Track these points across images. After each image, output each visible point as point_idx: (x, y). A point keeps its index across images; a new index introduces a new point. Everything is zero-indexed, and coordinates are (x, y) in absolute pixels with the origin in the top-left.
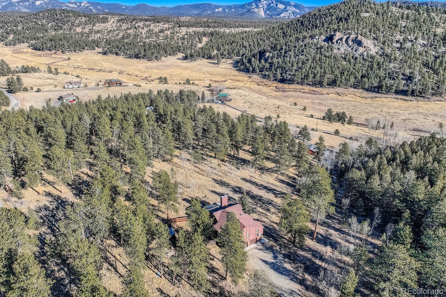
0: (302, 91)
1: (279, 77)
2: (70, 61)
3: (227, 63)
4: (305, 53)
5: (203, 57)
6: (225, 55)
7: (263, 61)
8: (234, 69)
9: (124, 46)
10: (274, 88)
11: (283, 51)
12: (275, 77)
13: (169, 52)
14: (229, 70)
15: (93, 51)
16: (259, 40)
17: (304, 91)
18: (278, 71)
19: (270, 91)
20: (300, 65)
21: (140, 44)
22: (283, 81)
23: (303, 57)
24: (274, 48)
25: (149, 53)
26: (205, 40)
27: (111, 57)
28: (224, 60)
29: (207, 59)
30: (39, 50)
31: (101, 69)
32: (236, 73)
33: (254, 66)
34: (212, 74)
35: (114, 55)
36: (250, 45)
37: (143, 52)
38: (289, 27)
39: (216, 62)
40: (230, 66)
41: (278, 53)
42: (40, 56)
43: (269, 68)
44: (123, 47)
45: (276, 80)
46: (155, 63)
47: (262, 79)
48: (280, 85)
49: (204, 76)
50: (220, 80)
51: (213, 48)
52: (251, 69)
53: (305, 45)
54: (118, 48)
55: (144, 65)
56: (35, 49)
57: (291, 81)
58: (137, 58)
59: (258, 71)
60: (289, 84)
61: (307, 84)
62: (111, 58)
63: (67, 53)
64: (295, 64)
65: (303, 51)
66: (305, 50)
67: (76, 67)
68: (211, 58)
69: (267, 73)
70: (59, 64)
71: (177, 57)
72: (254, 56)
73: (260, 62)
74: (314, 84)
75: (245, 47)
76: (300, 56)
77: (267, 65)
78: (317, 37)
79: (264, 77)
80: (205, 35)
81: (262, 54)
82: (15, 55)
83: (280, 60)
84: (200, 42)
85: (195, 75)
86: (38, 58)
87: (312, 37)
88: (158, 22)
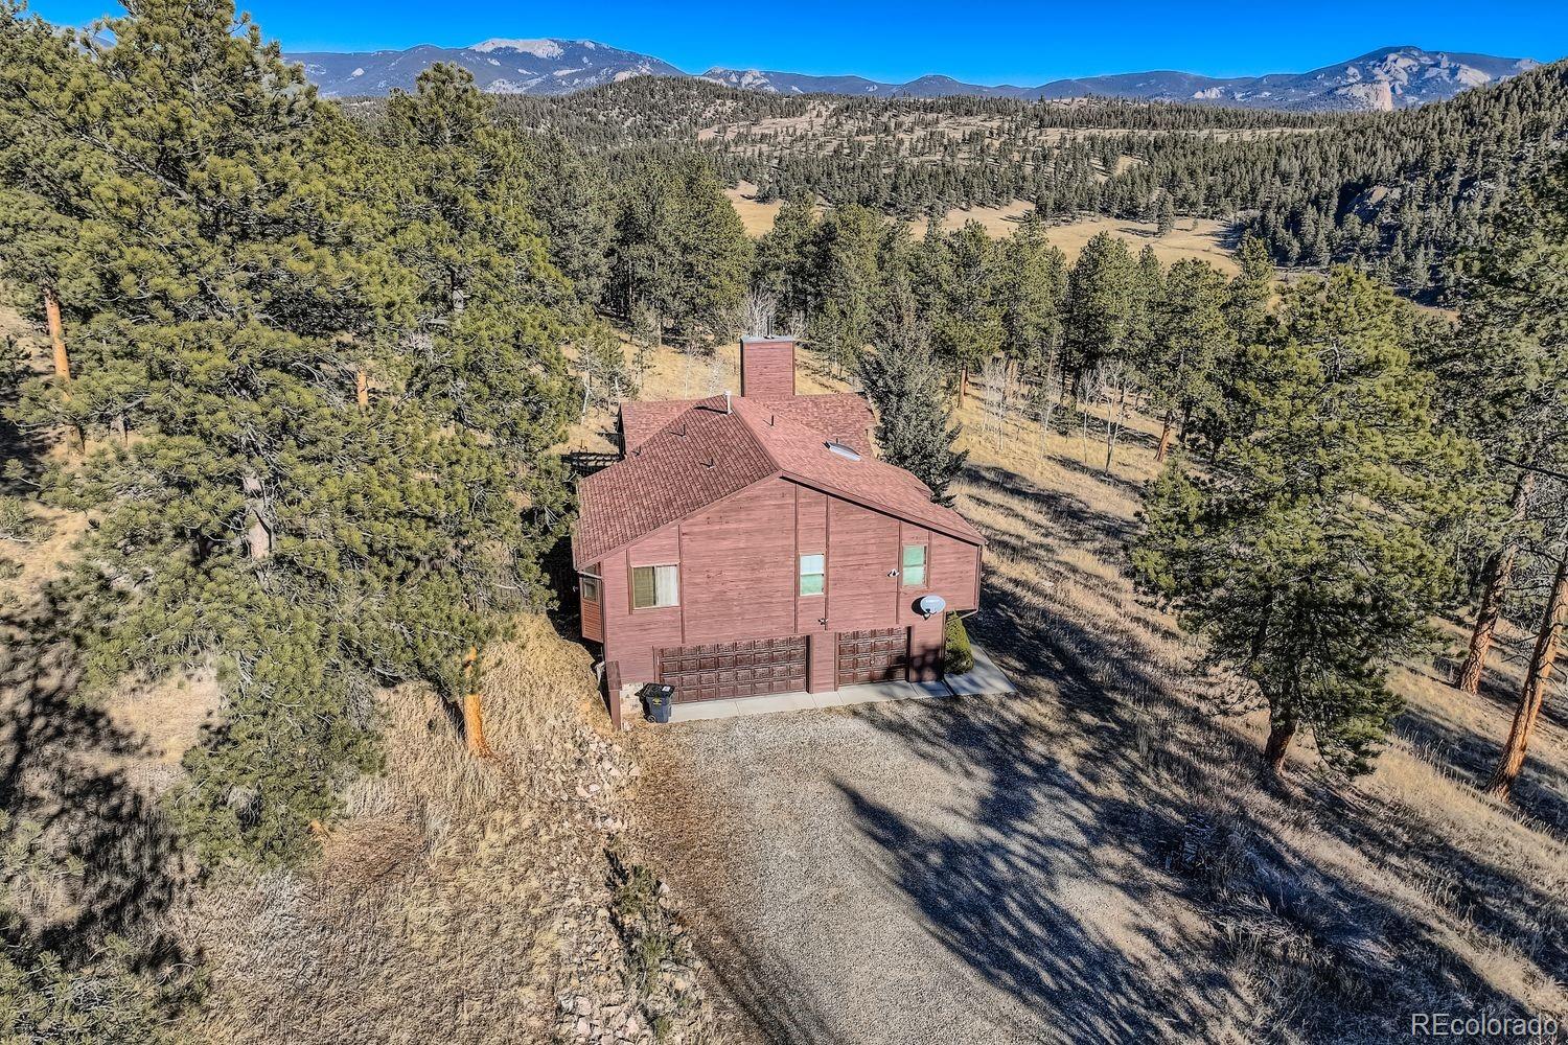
1: (1422, 280)
3: (1196, 232)
5: (1105, 211)
6: (1193, 205)
7: (1353, 220)
8: (1224, 251)
9: (829, 175)
11: (1457, 178)
12: (1400, 282)
13: (979, 196)
16: (1351, 152)
18: (1421, 256)
22: (1436, 297)
24: (1413, 168)
25: (906, 197)
26: (1124, 163)
28: (1188, 223)
29: (1118, 217)
32: (1231, 266)
33: (1309, 239)
36: (1305, 171)
38: (1497, 99)
39: (1153, 227)
40: (1209, 243)
41: (1428, 187)
43: (1379, 247)
44: (824, 179)
45: (1404, 292)
48: (1422, 311)
51: (1148, 181)
52: (1295, 249)
59: (1325, 256)
68: (1135, 215)
71: (1007, 211)
72: (1315, 202)
73: (1339, 220)
75: (1285, 178)
77: (1372, 235)
80: (1129, 149)
81: (1352, 194)
83: (1435, 213)
84: (1107, 172)
88: (969, 113)
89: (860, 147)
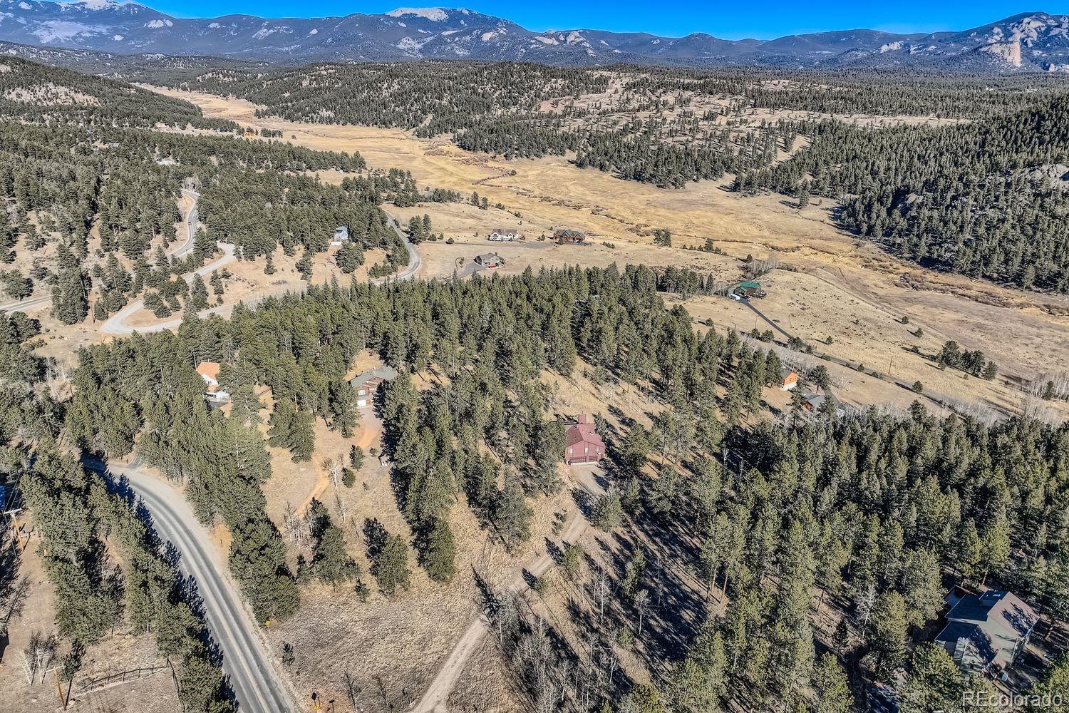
0: (961, 291)
1: (923, 251)
2: (515, 178)
3: (820, 207)
4: (1002, 204)
5: (774, 188)
6: (822, 189)
7: (896, 213)
8: (831, 222)
9: (619, 152)
10: (897, 279)
11: (950, 194)
12: (913, 251)
13: (704, 172)
14: (817, 225)
15: (560, 157)
17: (967, 292)
18: (924, 239)
19: (881, 284)
20: (981, 231)
21: (652, 148)
22: (928, 263)
23: (991, 213)
24: (929, 186)
26: (800, 142)
27: (591, 173)
28: (816, 200)
29: (780, 192)
30: (469, 150)
31: (563, 201)
32: (832, 232)
33: (873, 222)
34: (775, 231)
35: (597, 170)
37: (650, 170)
39: (797, 201)
40: (825, 216)
41: (936, 198)
42: (467, 162)
43: (907, 230)
44: (616, 154)
45: (914, 258)
46: (668, 194)
47: (882, 252)
48: (919, 271)
49: (755, 231)
50: (786, 246)
51: (800, 170)
52: (865, 227)
53: (1008, 185)
54: (606, 154)
55: (646, 197)
56: (462, 146)
57: (946, 266)
58: (638, 180)
59: (879, 232)
60: (941, 271)
61: (984, 276)
62: (590, 175)
63: (514, 160)
64: (968, 229)
65: (997, 199)
66: (1002, 197)
67: (521, 191)
68: (792, 192)
69: (898, 241)
70: (495, 182)
71: (721, 182)
73: (889, 212)
74: (1003, 280)
76: (987, 209)
77: (903, 223)
78: (1045, 167)
79: (891, 248)
80: (803, 129)
81: (900, 195)
82: (428, 158)
83: (935, 214)
84: (786, 148)
85: (738, 228)
86: (463, 167)
87: (1031, 165)
89: (640, 123)
